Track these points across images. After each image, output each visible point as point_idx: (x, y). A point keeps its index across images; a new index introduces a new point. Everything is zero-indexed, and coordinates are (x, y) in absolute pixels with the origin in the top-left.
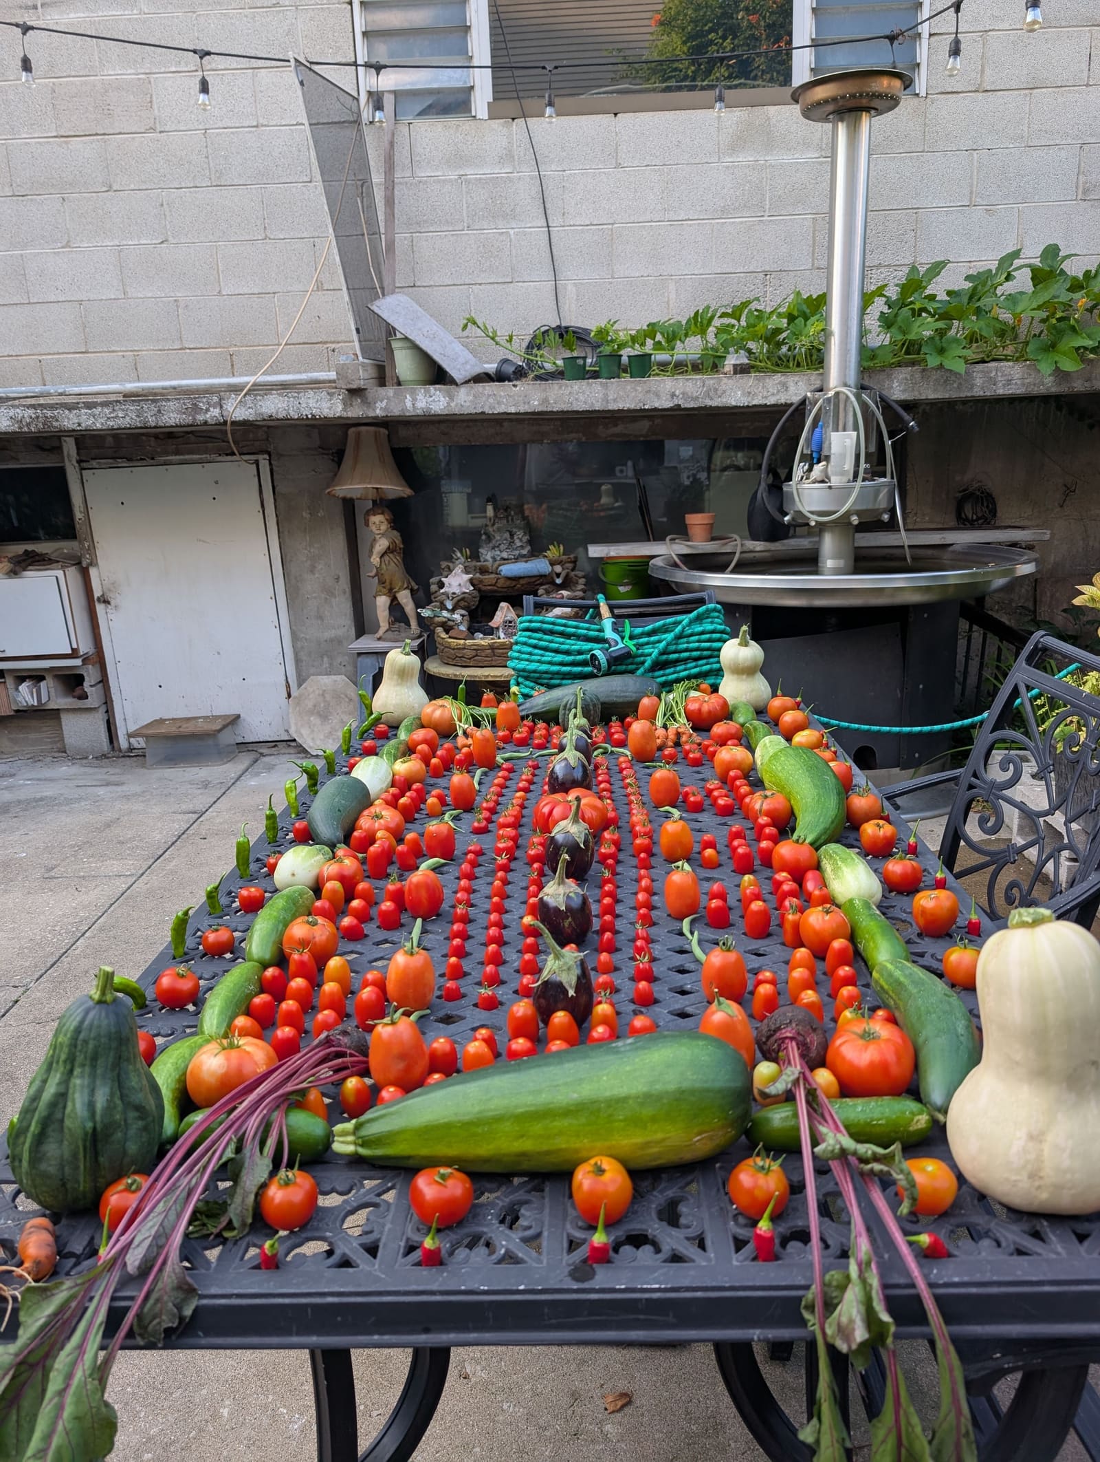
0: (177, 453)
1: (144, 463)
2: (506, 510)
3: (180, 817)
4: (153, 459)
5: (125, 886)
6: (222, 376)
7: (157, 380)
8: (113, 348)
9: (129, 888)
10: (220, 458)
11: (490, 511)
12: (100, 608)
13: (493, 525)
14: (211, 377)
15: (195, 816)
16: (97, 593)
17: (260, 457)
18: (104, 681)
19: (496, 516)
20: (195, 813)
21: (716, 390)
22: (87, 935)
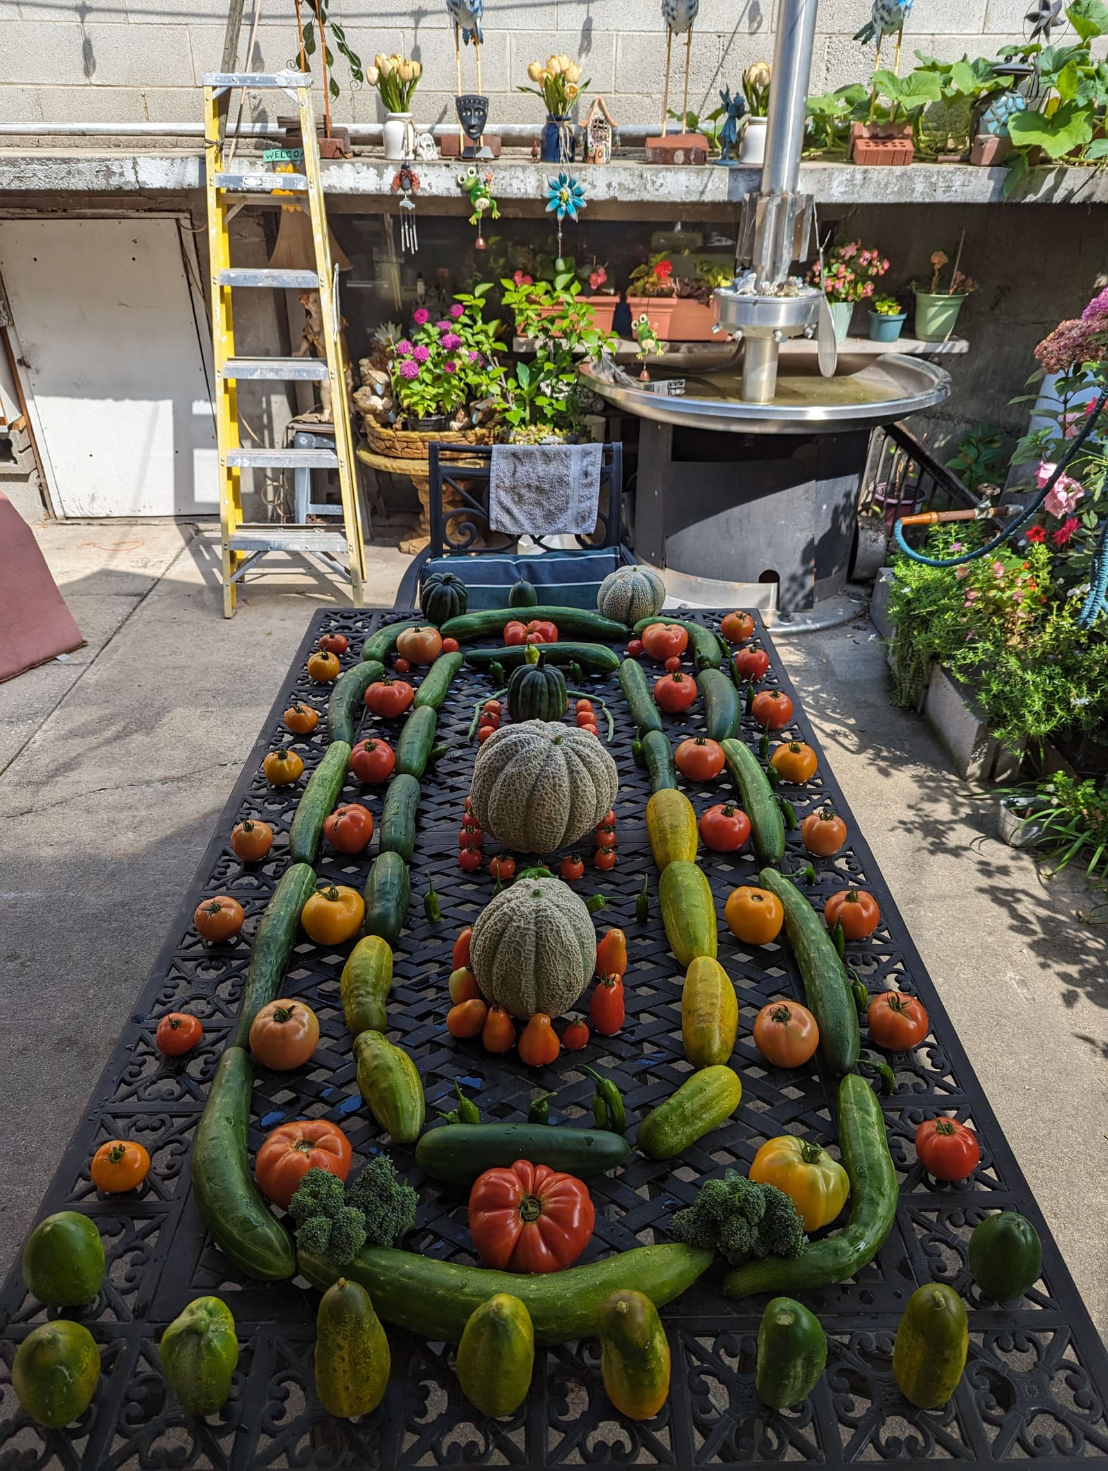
0: (92, 207)
1: (55, 215)
2: (437, 288)
3: (123, 599)
4: (65, 211)
5: (75, 676)
6: (135, 120)
7: (63, 121)
8: (11, 80)
9: (79, 678)
10: (137, 215)
11: (421, 288)
12: (21, 371)
13: (424, 303)
14: (122, 120)
15: (138, 599)
16: (17, 357)
17: (181, 215)
18: (32, 445)
19: (426, 291)
20: (136, 595)
21: (653, 183)
22: (44, 727)
